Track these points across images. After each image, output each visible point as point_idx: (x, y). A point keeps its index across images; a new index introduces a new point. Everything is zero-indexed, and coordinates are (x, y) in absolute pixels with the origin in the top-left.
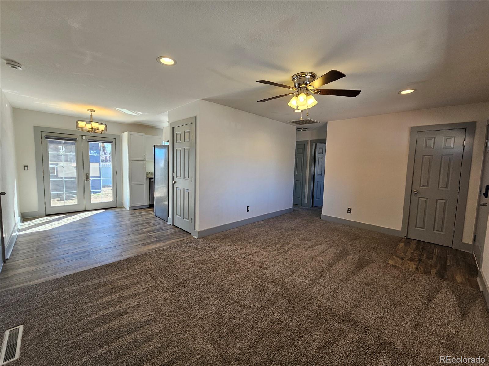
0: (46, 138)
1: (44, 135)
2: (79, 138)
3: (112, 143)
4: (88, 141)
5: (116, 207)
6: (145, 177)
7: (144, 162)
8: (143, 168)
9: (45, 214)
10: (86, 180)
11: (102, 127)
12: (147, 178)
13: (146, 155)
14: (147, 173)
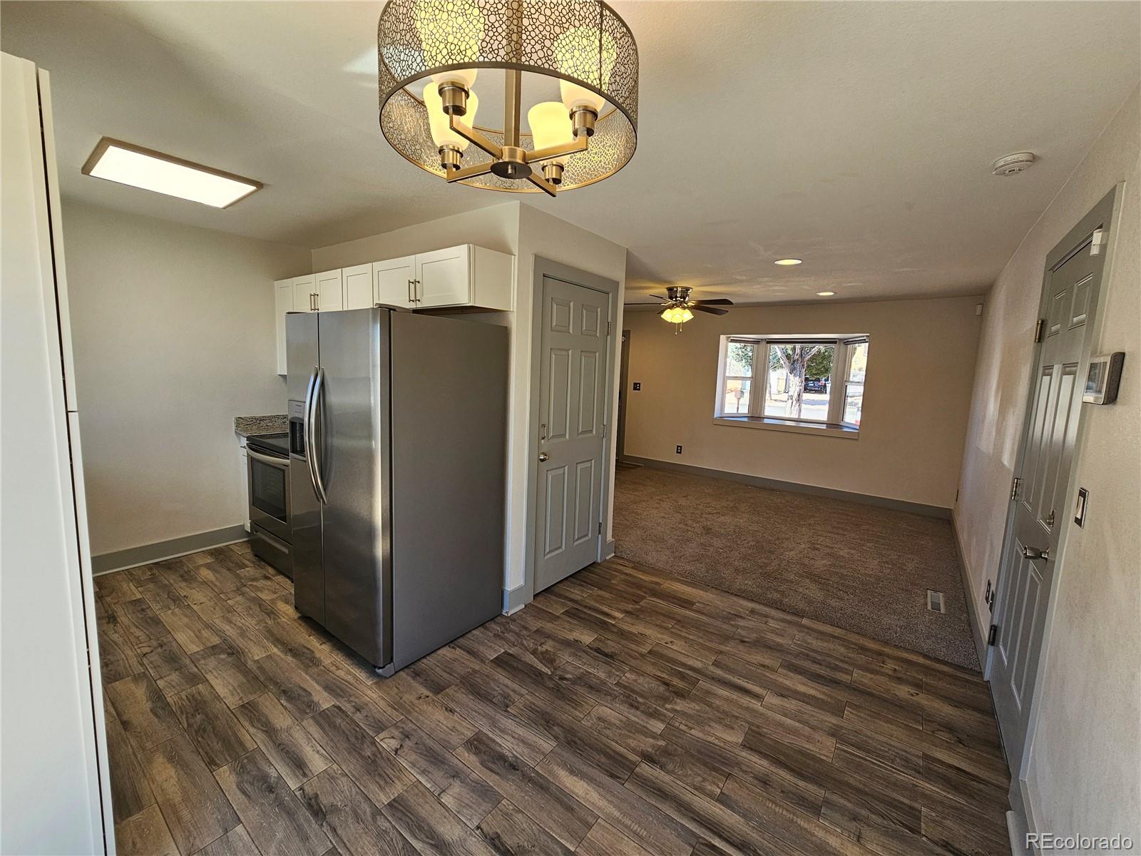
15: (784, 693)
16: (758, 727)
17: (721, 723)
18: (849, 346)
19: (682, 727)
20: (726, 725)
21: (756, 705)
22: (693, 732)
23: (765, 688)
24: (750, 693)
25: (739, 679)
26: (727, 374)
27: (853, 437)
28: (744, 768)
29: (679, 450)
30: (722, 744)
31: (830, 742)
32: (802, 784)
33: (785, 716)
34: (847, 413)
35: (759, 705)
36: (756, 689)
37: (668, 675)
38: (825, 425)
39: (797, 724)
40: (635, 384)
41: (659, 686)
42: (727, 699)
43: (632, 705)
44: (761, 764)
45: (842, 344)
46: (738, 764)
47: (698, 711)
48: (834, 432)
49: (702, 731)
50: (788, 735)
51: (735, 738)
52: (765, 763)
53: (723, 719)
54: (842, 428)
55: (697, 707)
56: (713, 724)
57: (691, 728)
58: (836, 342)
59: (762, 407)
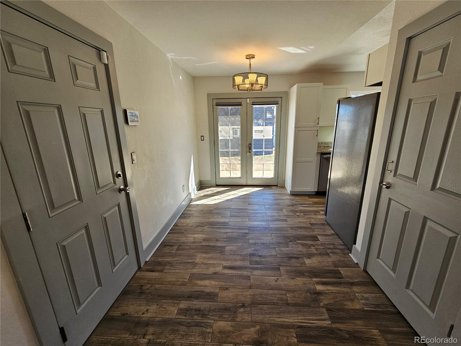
0: (217, 105)
1: (215, 102)
2: (243, 102)
3: (278, 104)
4: (252, 104)
5: (277, 186)
6: (315, 150)
7: (316, 129)
8: (314, 138)
9: (215, 185)
10: (249, 152)
11: (262, 80)
12: (318, 153)
13: (320, 118)
14: (319, 143)
15: (215, 276)
16: (222, 255)
17: (234, 251)
19: (245, 244)
20: (232, 251)
21: (225, 264)
22: (241, 244)
23: (223, 274)
24: (229, 268)
25: (235, 273)
28: (223, 241)
30: (231, 244)
31: (198, 260)
32: (207, 244)
33: (213, 264)
35: (223, 264)
36: (227, 271)
37: (263, 261)
39: (208, 262)
41: (262, 254)
42: (236, 260)
43: (263, 243)
44: (219, 244)
46: (225, 241)
47: (243, 251)
49: (238, 246)
50: (212, 256)
51: (227, 248)
52: (218, 245)
53: (234, 252)
55: (244, 252)
56: (236, 249)
57: (242, 245)
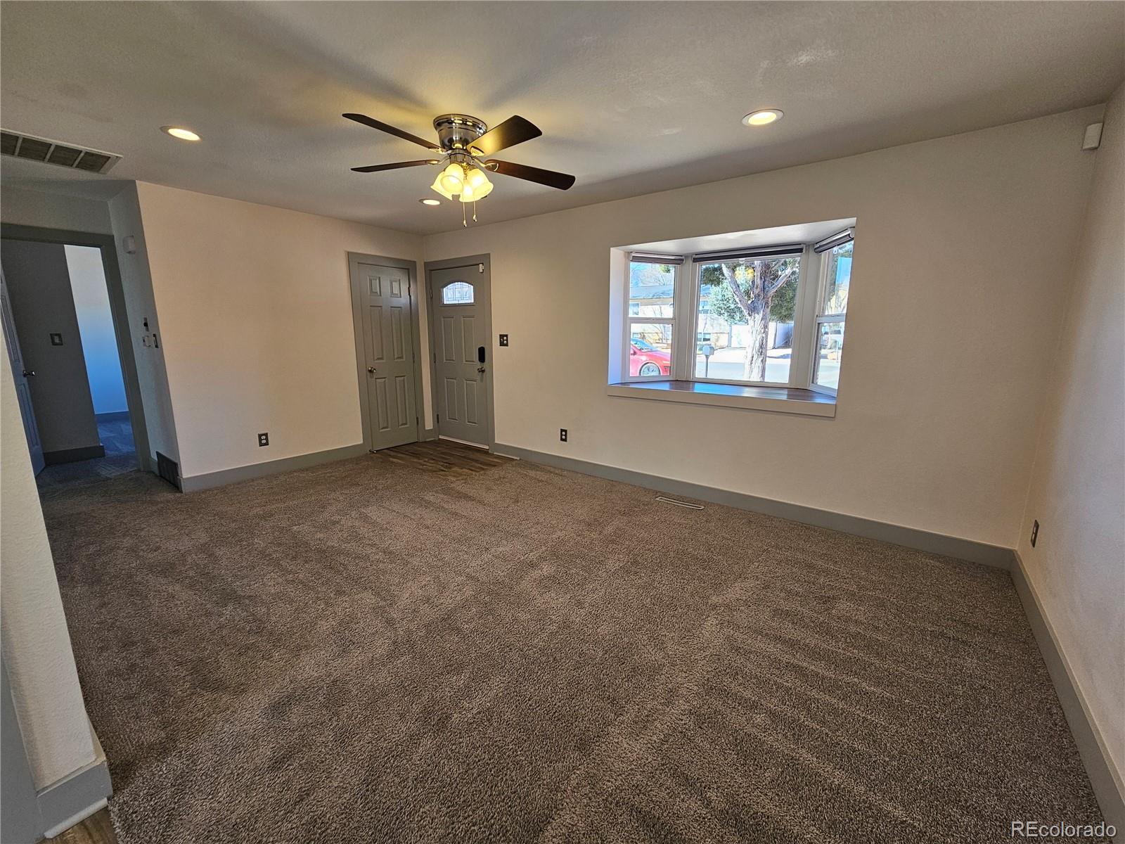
18: (823, 254)
26: (631, 315)
27: (828, 416)
29: (564, 436)
34: (820, 369)
38: (786, 392)
40: (502, 336)
45: (812, 253)
48: (799, 405)
54: (812, 397)
58: (800, 250)
59: (691, 365)
